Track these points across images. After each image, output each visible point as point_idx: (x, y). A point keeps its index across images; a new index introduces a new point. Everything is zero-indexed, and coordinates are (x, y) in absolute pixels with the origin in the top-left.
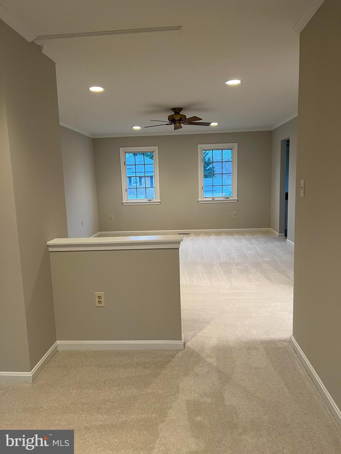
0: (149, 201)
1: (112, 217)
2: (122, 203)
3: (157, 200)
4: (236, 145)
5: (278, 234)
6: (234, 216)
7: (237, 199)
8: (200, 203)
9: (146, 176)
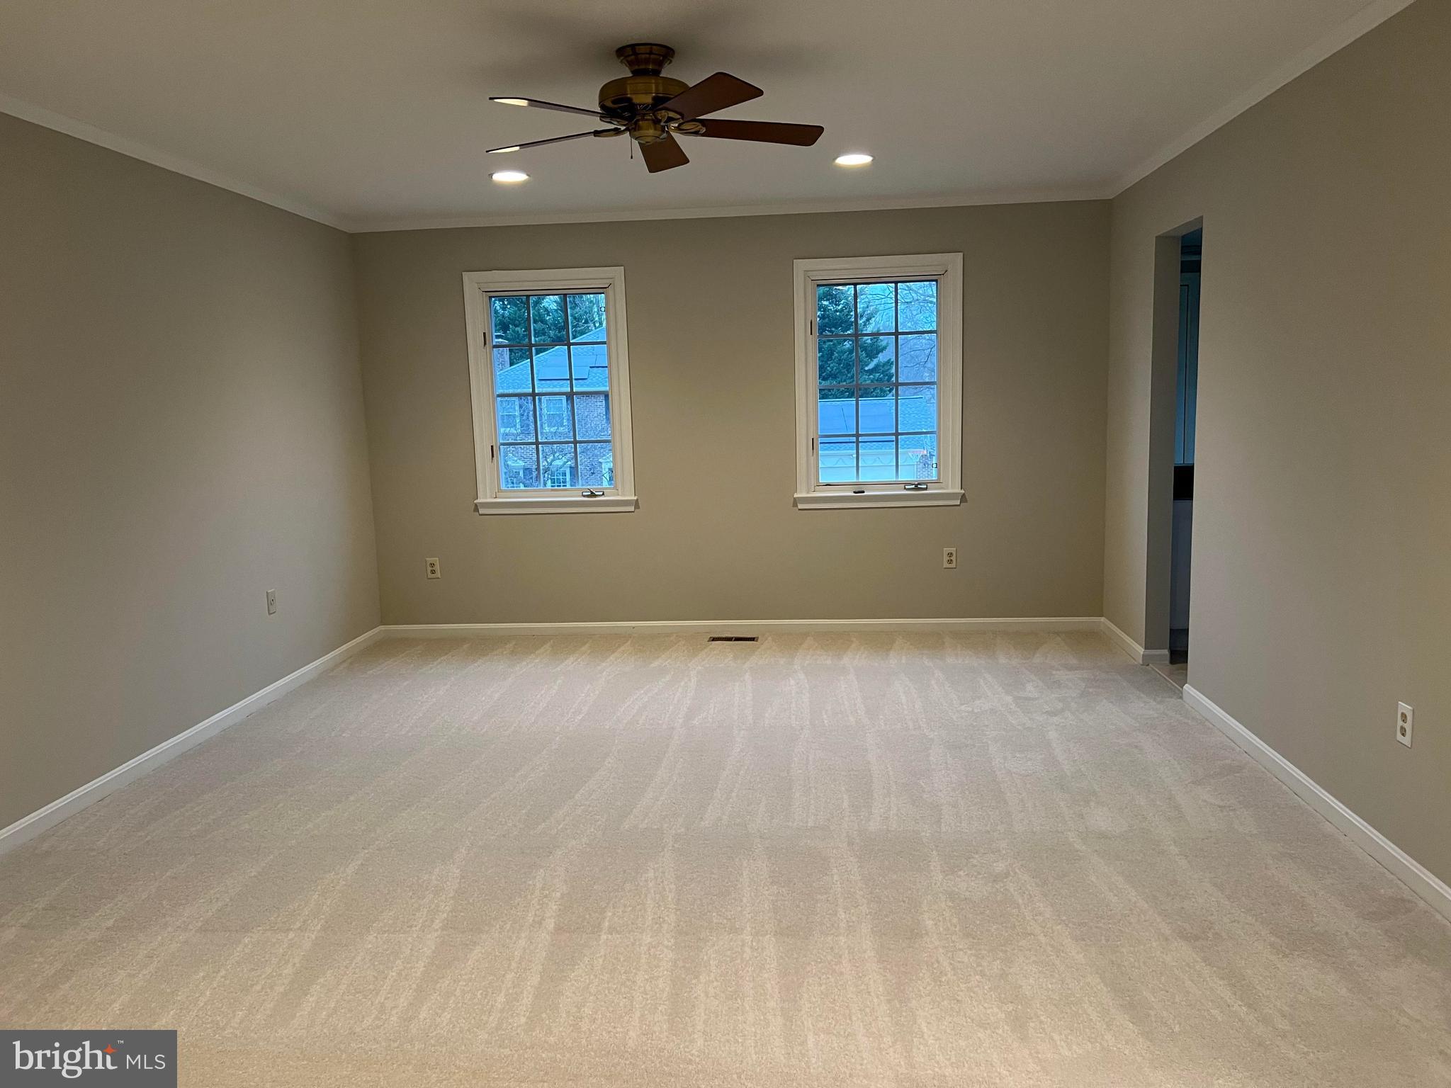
0: (588, 496)
1: (432, 565)
2: (476, 505)
3: (623, 495)
4: (955, 262)
5: (1141, 650)
6: (946, 565)
7: (958, 490)
8: (800, 506)
9: (577, 393)
